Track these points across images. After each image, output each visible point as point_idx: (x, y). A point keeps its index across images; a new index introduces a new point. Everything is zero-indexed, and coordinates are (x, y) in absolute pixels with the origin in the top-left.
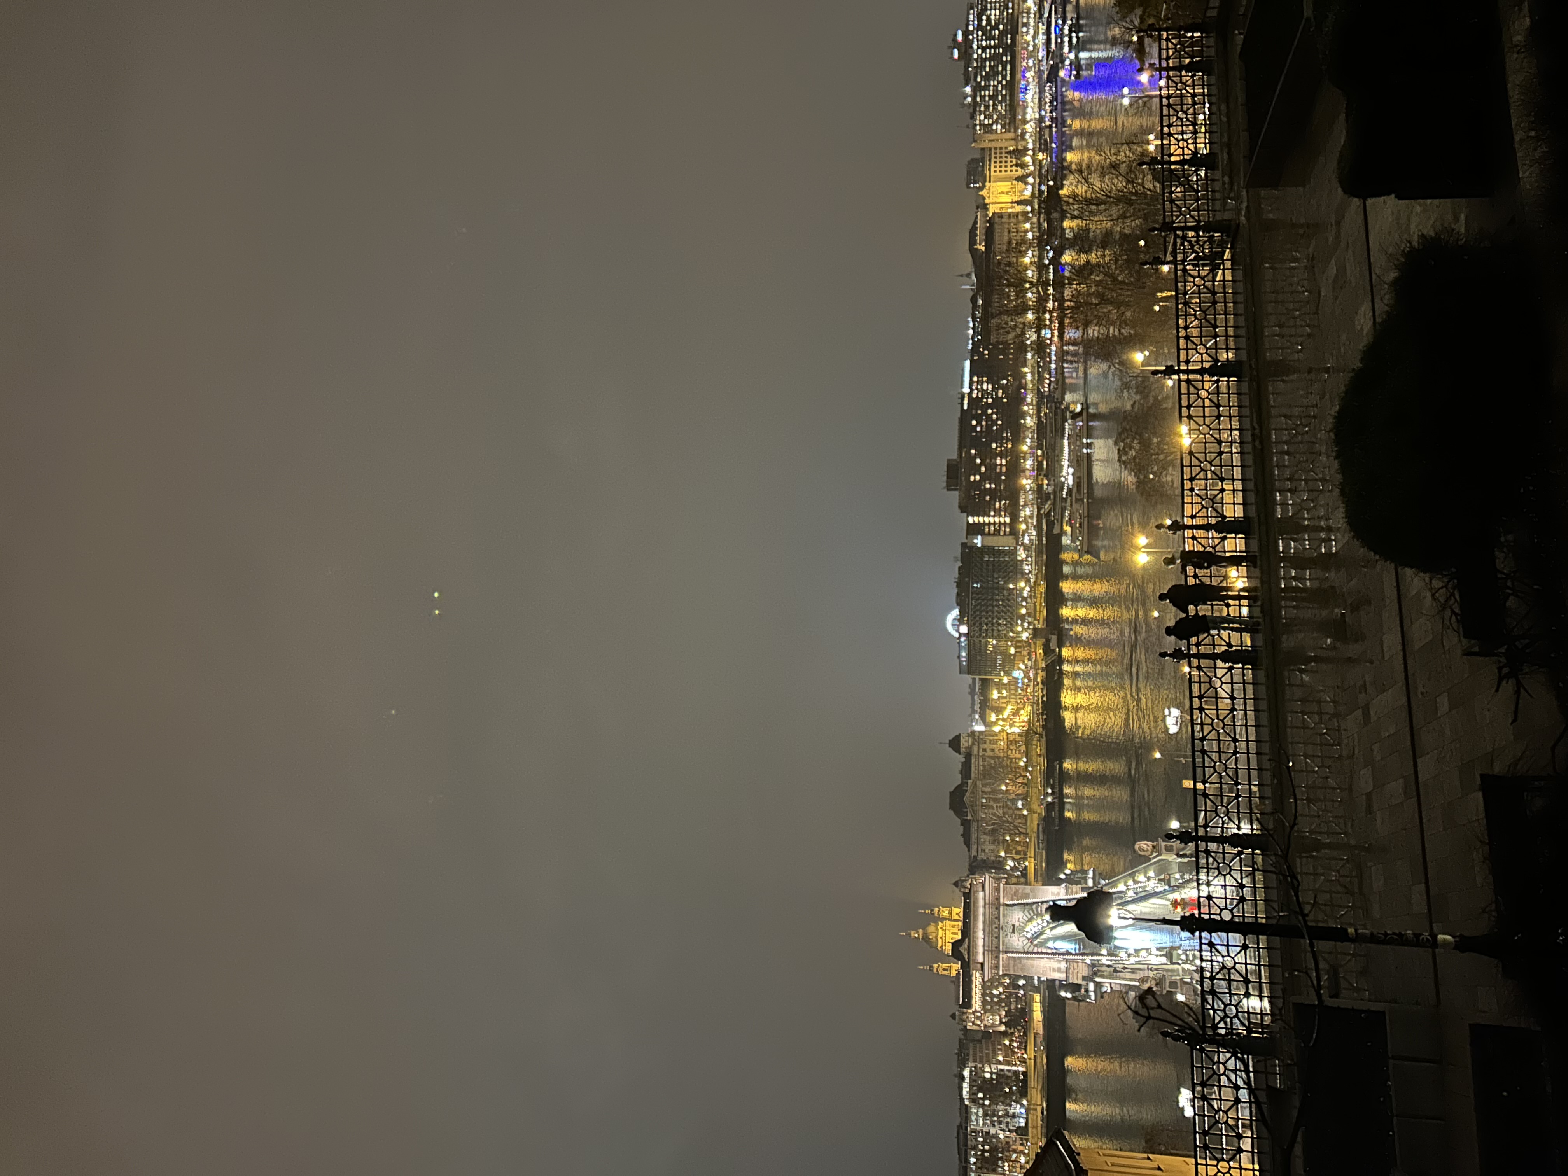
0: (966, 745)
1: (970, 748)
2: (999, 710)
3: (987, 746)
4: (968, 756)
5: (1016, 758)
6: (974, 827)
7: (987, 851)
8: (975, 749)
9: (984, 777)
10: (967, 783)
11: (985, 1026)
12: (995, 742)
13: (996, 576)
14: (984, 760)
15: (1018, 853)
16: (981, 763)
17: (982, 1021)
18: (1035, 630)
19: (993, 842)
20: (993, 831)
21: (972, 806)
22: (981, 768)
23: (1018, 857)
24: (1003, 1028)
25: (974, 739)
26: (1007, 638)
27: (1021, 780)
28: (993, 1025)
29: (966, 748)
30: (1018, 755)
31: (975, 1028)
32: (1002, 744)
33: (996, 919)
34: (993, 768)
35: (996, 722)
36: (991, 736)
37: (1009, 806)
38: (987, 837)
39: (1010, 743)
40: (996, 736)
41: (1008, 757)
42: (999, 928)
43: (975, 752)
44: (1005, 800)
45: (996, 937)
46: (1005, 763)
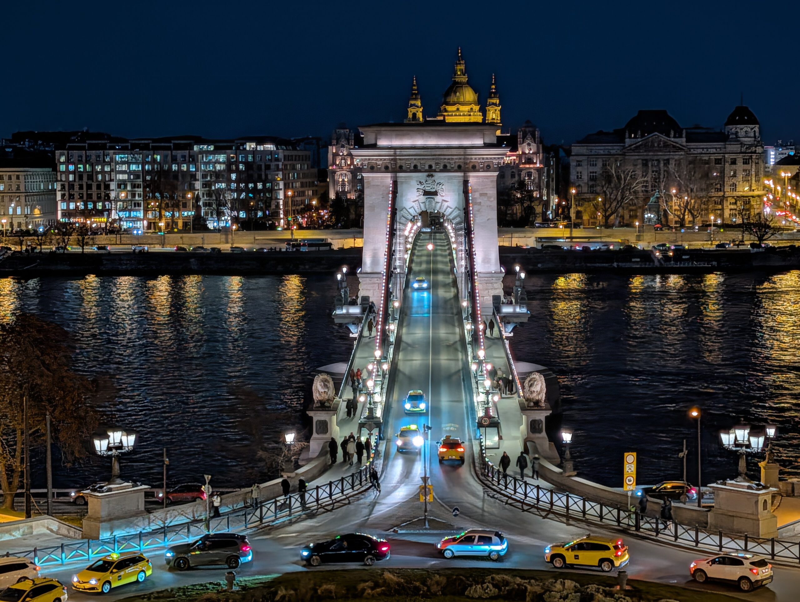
0: (741, 134)
1: (736, 139)
3: (740, 165)
4: (723, 138)
5: (722, 209)
6: (615, 149)
7: (579, 169)
8: (735, 148)
9: (690, 163)
10: (681, 137)
11: (334, 172)
12: (746, 179)
14: (718, 161)
15: (579, 214)
16: (713, 157)
17: (340, 166)
19: (593, 179)
20: (608, 178)
21: (645, 145)
22: (706, 158)
23: (573, 215)
24: (332, 196)
25: (751, 146)
27: (688, 218)
28: (335, 182)
29: (736, 133)
30: (727, 213)
31: (330, 157)
32: (744, 189)
33: (445, 166)
34: (706, 176)
35: (779, 181)
36: (757, 175)
37: (646, 199)
38: (598, 169)
39: (746, 201)
40: (758, 181)
41: (723, 199)
42: (430, 171)
43: (731, 147)
44: (657, 195)
45: (415, 166)
46: (713, 193)
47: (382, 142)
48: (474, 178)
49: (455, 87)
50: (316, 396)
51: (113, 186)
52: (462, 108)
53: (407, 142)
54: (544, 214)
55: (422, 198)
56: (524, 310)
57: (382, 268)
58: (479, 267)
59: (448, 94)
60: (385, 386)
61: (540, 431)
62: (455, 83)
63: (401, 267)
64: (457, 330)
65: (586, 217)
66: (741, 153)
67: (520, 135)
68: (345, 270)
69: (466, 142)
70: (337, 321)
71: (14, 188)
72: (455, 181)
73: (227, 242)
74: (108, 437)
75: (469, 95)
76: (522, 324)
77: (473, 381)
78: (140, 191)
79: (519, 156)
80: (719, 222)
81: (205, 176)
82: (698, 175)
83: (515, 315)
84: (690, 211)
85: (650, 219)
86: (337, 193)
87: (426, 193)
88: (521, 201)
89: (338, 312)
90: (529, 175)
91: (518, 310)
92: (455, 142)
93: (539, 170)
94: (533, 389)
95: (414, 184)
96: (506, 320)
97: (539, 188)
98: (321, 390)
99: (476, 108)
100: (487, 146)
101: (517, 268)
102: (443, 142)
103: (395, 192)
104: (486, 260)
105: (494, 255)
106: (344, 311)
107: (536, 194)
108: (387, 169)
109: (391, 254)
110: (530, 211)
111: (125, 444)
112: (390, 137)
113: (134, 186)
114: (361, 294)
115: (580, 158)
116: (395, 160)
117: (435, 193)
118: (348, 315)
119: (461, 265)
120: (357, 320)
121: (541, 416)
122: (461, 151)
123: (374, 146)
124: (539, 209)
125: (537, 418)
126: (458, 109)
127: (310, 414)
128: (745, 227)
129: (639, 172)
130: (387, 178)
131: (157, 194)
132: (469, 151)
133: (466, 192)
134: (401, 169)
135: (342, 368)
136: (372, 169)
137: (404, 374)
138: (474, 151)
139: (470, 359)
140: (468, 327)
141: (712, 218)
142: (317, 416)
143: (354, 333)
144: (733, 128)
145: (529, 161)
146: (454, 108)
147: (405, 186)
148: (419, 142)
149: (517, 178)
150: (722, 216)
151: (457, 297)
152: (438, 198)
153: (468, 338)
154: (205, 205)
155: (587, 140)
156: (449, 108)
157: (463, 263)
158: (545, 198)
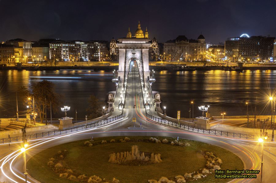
0: (201, 41)
1: (200, 42)
2: (213, 52)
3: (201, 48)
4: (197, 42)
5: (197, 58)
6: (173, 44)
7: (166, 48)
8: (200, 44)
9: (190, 47)
10: (188, 41)
11: (111, 49)
12: (202, 51)
13: (262, 50)
14: (196, 47)
15: (165, 58)
16: (195, 46)
17: (113, 47)
18: (242, 64)
19: (169, 50)
20: (172, 50)
21: (180, 43)
22: (193, 46)
23: (164, 59)
24: (111, 54)
25: (203, 43)
26: (239, 54)
27: (189, 59)
28: (112, 51)
29: (200, 41)
30: (198, 58)
31: (110, 45)
32: (202, 53)
33: (137, 48)
34: (193, 50)
35: (209, 51)
36: (204, 50)
37: (180, 55)
38: (170, 48)
39: (202, 56)
40: (204, 51)
41: (197, 55)
42: (134, 49)
43: (199, 44)
44: (183, 54)
45: (130, 48)
46: (195, 54)
47: (123, 42)
48: (143, 50)
49: (138, 30)
50: (109, 99)
51: (62, 51)
52: (140, 34)
53: (129, 42)
54: (158, 58)
55: (132, 55)
56: (154, 80)
57: (123, 70)
58: (145, 70)
59: (136, 31)
60: (124, 96)
61: (159, 106)
62: (138, 29)
63: (127, 70)
64: (140, 84)
65: (167, 59)
66: (201, 45)
67: (153, 41)
68: (115, 70)
69: (142, 42)
70: (113, 82)
71: (40, 52)
72: (139, 51)
73: (87, 64)
74: (64, 107)
75: (141, 31)
76: (154, 82)
77: (144, 95)
78: (68, 52)
79: (153, 45)
80: (196, 60)
81: (82, 49)
82: (192, 50)
83: (152, 81)
84: (190, 58)
85: (181, 60)
86: (112, 53)
87: (133, 53)
88: (153, 55)
89: (113, 80)
90: (155, 49)
91: (153, 80)
92: (139, 42)
93: (157, 48)
94: (157, 97)
95: (130, 51)
96: (150, 82)
97: (157, 52)
98: (111, 97)
99: (143, 34)
100: (146, 43)
101: (153, 70)
102: (137, 42)
103: (126, 53)
104: (146, 69)
105: (148, 67)
106: (115, 80)
107: (156, 54)
108: (124, 48)
109: (125, 67)
110: (155, 58)
111: (68, 109)
112: (125, 41)
113: (67, 51)
114: (118, 76)
115: (166, 46)
116: (126, 46)
117: (135, 54)
118: (115, 81)
119: (141, 70)
120: (117, 82)
121: (159, 103)
122: (141, 44)
123: (121, 43)
124: (157, 57)
125: (158, 103)
126: (139, 35)
127: (108, 102)
128: (202, 62)
129: (179, 49)
130: (124, 50)
131: (72, 53)
132: (142, 44)
133: (142, 53)
134: (127, 48)
135: (115, 92)
136: (121, 48)
137: (128, 94)
138: (143, 44)
139: (143, 90)
140: (142, 83)
141: (195, 59)
142: (110, 103)
143: (117, 84)
144: (199, 40)
145: (155, 46)
146: (138, 34)
147: (128, 52)
148: (131, 42)
149: (152, 50)
150: (196, 59)
151: (140, 77)
152: (135, 55)
153: (142, 86)
154: (83, 56)
155: (167, 42)
156: (137, 34)
157: (141, 69)
158: (158, 55)
